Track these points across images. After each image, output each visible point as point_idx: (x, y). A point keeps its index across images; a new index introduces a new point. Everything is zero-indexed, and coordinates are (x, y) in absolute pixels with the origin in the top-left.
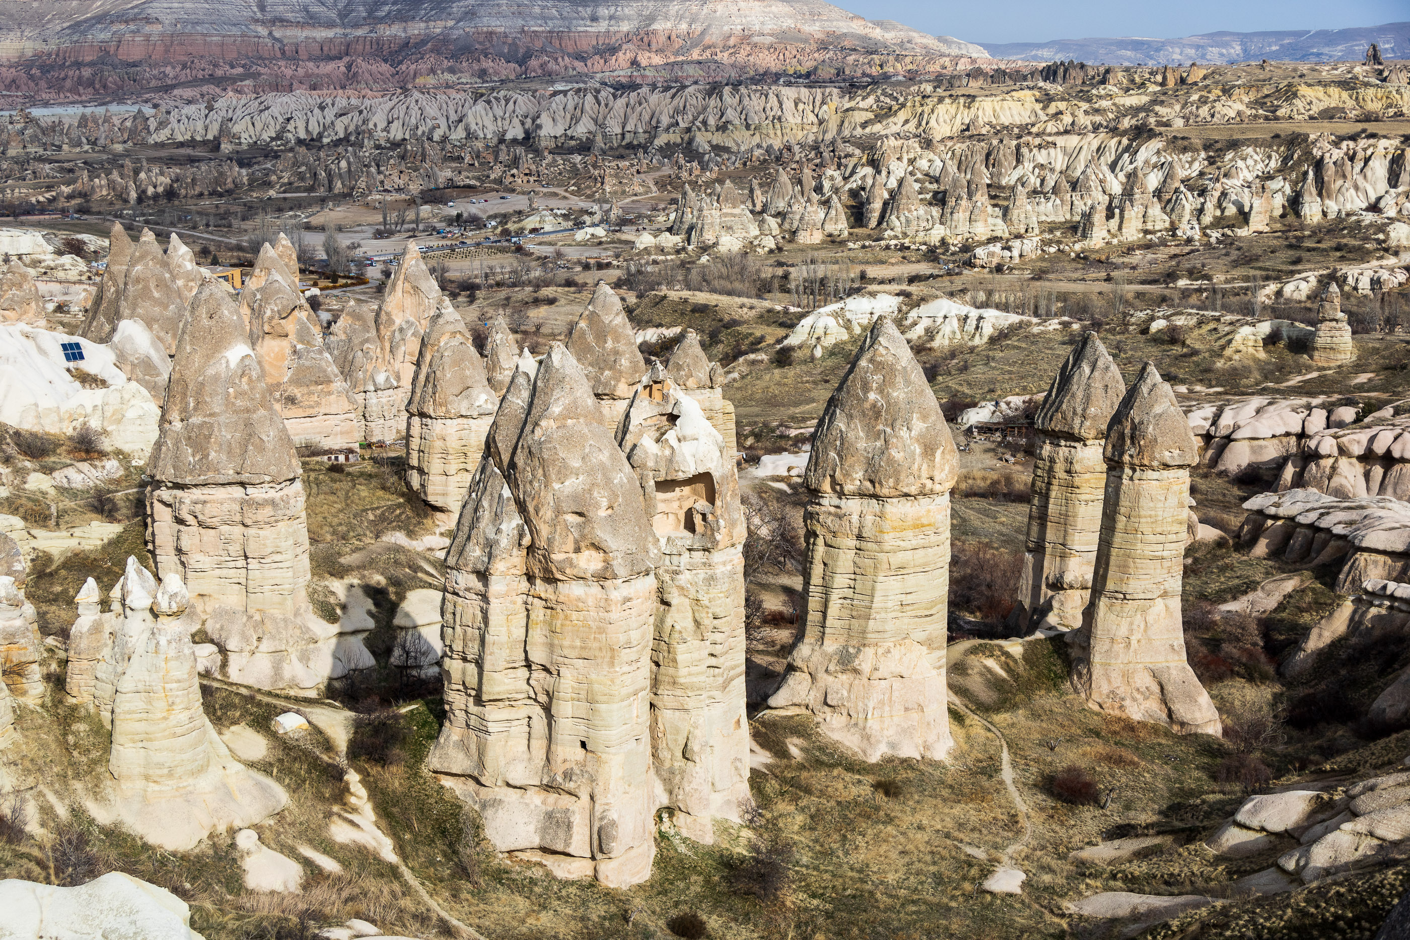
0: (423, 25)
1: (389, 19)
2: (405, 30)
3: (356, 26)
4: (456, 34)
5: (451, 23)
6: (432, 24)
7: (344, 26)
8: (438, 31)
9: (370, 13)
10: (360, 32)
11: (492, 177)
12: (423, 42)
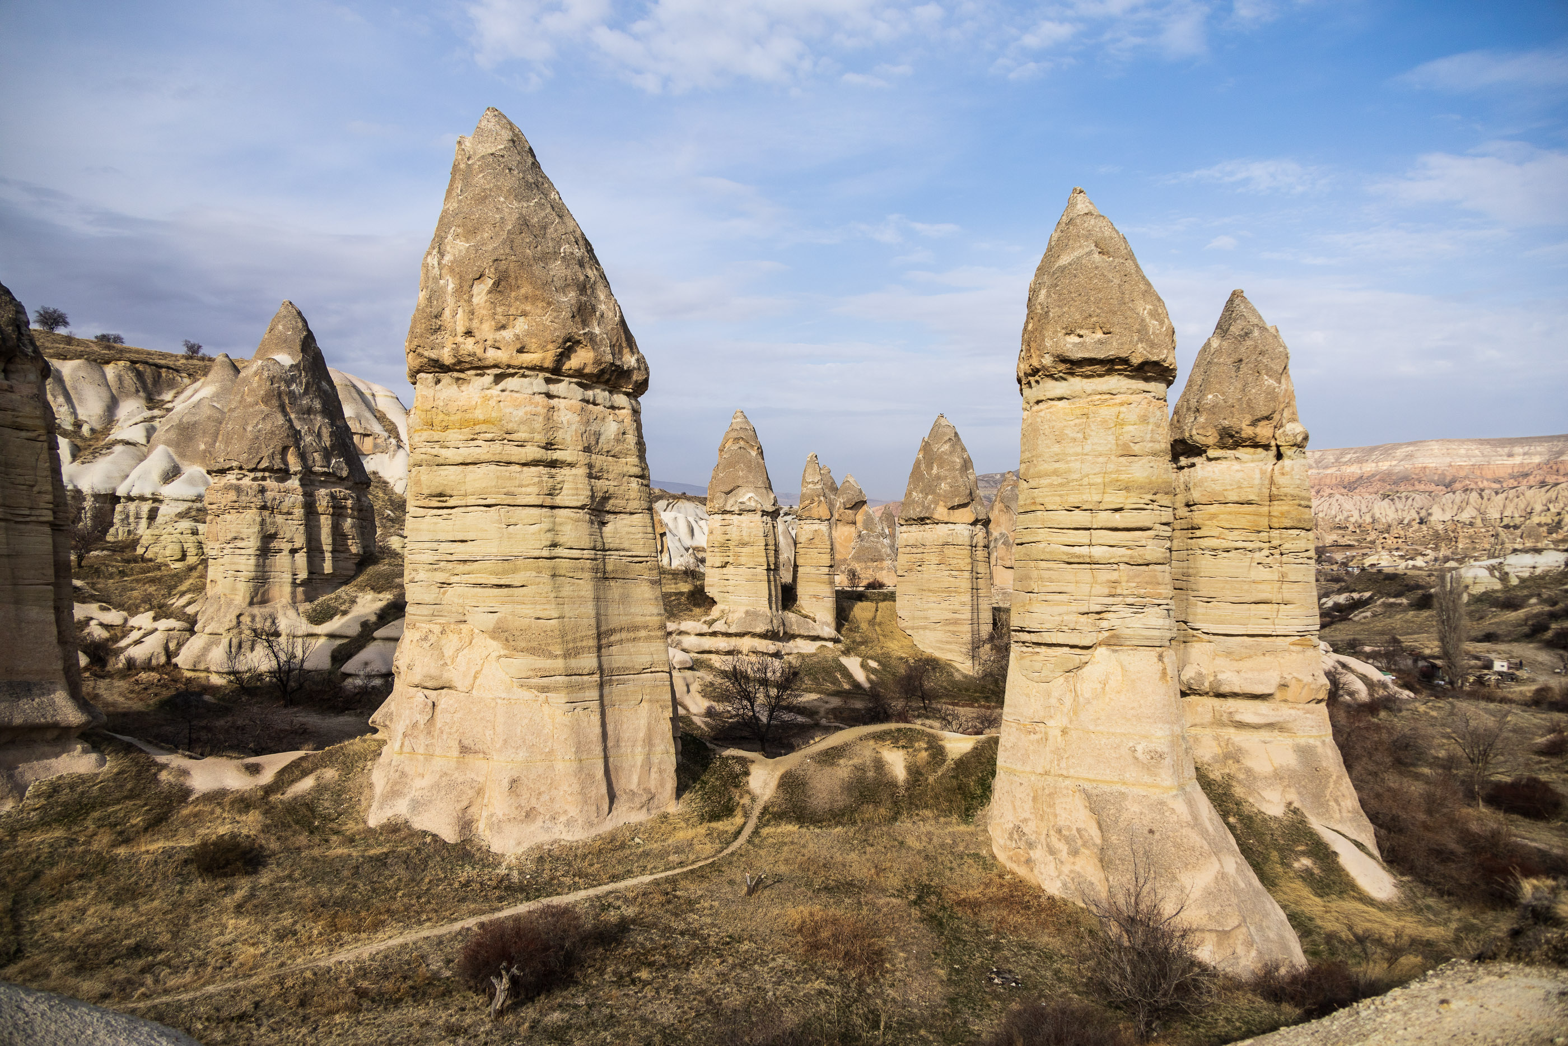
0: (1374, 465)
1: (1350, 462)
2: (1361, 468)
3: (1326, 467)
4: (1397, 469)
5: (1394, 463)
6: (1380, 464)
7: (1318, 468)
8: (1385, 468)
9: (1337, 460)
10: (1329, 471)
11: (1368, 539)
12: (1374, 476)
